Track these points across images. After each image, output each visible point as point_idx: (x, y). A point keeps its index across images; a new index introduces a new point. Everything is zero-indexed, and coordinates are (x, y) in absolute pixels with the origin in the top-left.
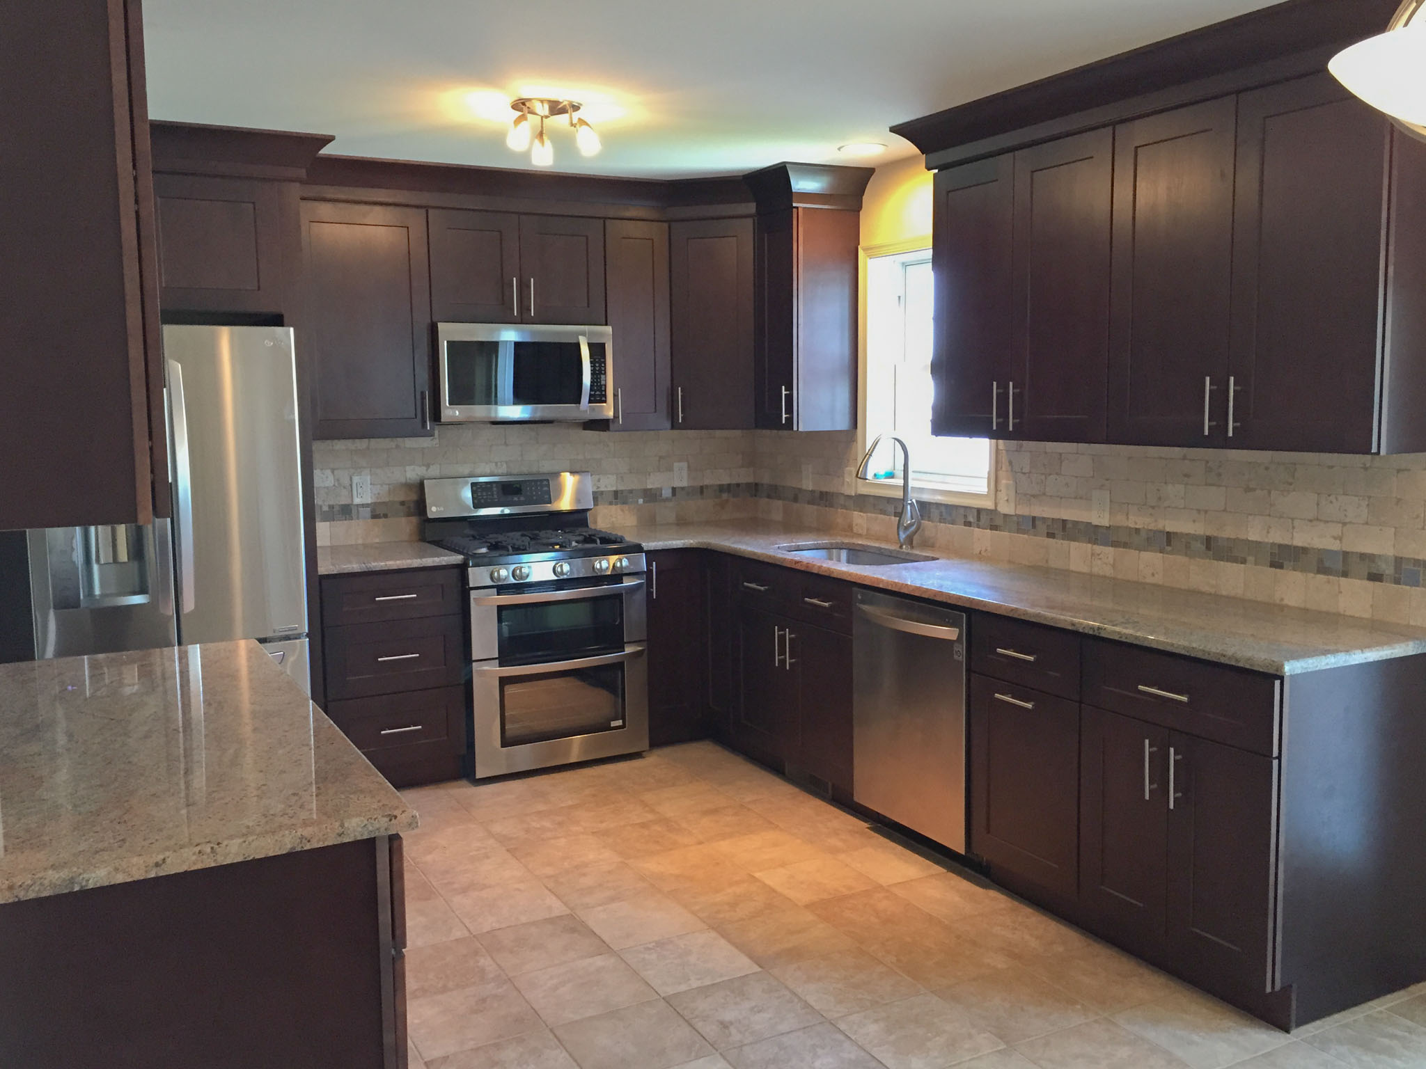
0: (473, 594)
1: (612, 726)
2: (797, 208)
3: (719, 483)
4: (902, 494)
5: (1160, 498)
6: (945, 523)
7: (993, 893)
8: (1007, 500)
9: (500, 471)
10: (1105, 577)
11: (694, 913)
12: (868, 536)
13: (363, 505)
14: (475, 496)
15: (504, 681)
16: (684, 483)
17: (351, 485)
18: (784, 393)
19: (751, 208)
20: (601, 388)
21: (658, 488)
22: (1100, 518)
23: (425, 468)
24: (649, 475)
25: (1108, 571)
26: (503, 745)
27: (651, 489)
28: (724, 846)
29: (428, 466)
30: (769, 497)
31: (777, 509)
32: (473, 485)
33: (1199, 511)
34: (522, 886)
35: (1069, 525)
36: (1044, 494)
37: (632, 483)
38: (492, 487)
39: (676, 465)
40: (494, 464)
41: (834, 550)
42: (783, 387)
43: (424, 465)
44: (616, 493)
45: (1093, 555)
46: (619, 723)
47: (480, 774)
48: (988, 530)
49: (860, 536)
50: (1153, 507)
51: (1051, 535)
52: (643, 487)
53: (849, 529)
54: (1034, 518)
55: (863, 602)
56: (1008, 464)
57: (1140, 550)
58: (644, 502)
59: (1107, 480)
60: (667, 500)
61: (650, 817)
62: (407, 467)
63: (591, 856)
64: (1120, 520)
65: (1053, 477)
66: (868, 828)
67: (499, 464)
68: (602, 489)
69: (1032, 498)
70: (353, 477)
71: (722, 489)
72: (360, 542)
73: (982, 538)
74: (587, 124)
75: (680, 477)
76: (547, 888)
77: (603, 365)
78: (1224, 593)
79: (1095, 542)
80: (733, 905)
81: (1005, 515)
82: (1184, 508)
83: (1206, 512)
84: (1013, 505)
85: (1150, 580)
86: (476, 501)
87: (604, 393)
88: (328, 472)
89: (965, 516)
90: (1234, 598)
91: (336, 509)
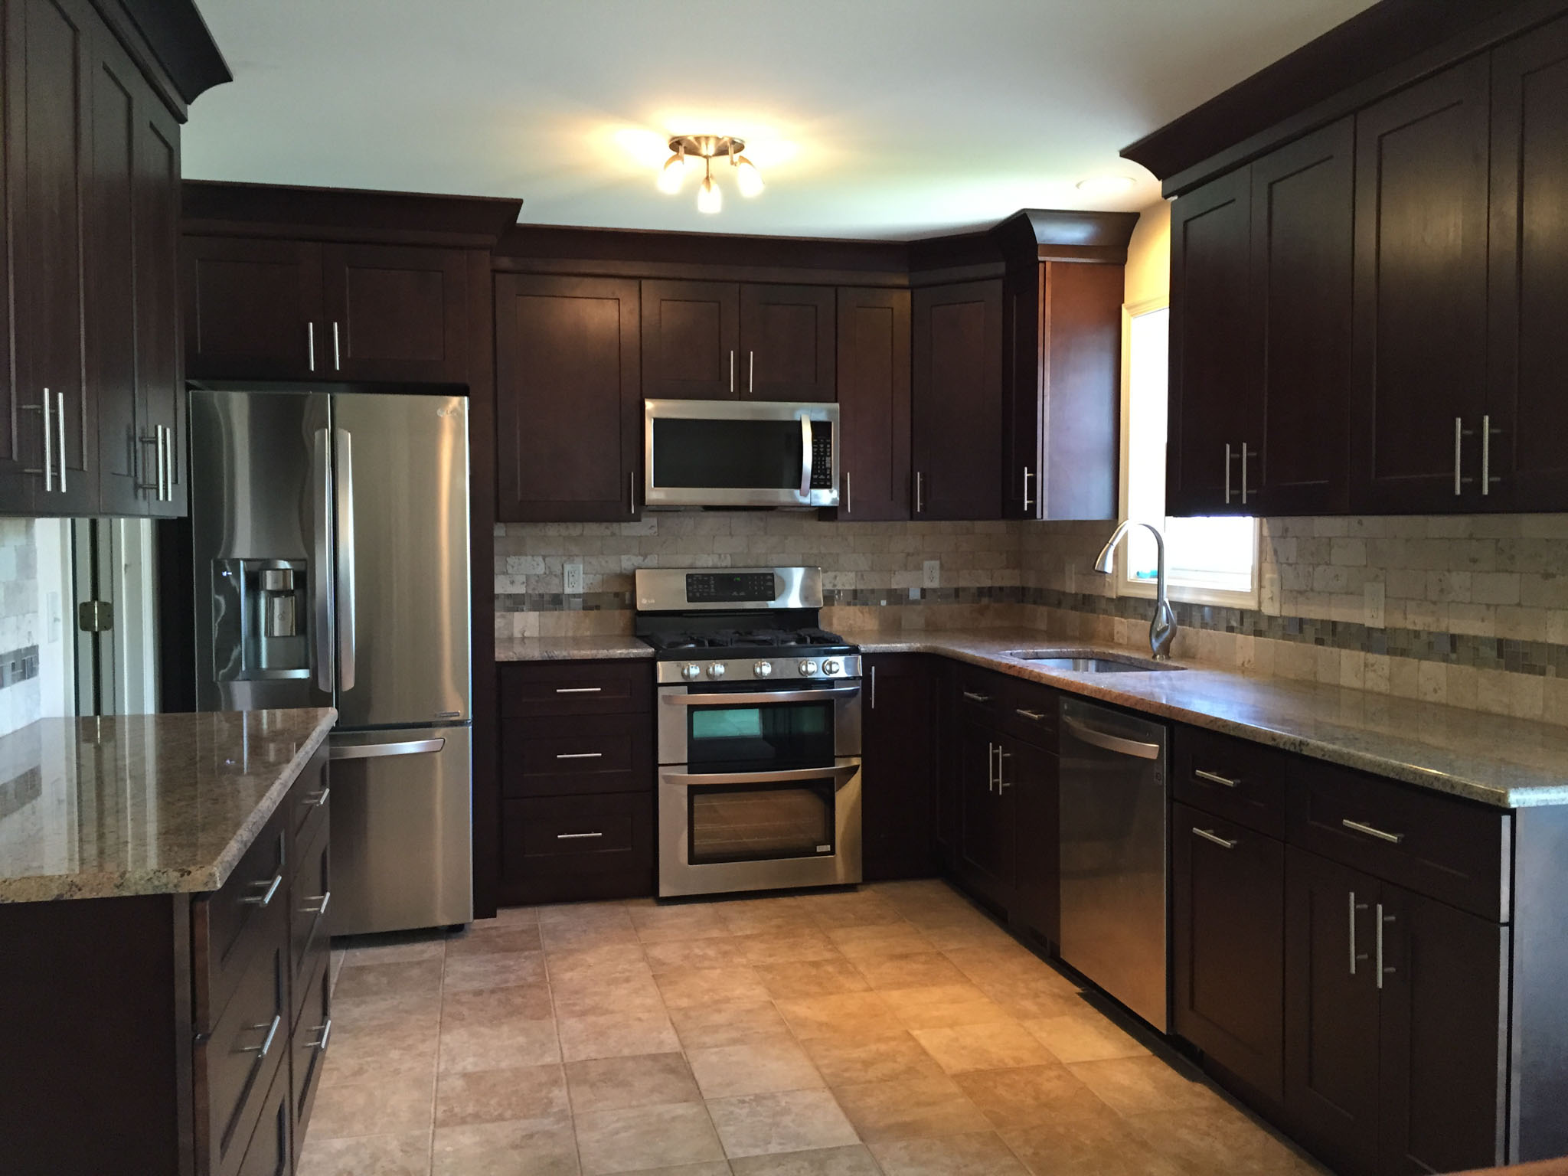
0: (662, 692)
1: (818, 851)
2: (1044, 262)
3: (978, 585)
4: (1156, 594)
5: (1442, 591)
6: (1206, 629)
7: (1199, 1087)
8: (1272, 598)
9: (724, 564)
10: (1380, 694)
11: (817, 1068)
12: (1129, 646)
13: (574, 596)
14: (690, 588)
15: (694, 790)
16: (935, 584)
17: (563, 574)
18: (1026, 475)
19: (1001, 268)
20: (826, 471)
21: (905, 589)
22: (1372, 618)
23: (641, 558)
24: (894, 574)
25: (1383, 687)
26: (691, 862)
27: (896, 590)
28: (895, 996)
29: (645, 556)
30: (1035, 603)
31: (1041, 616)
32: (688, 576)
33: (1488, 606)
34: (645, 1016)
35: (1340, 629)
36: (1312, 590)
37: (874, 582)
38: (709, 580)
39: (927, 564)
40: (717, 556)
41: (1081, 661)
42: (1026, 469)
43: (640, 554)
44: (855, 593)
45: (1366, 665)
46: (828, 848)
47: (664, 892)
48: (1252, 637)
49: (1120, 645)
50: (1434, 603)
51: (1319, 641)
52: (889, 587)
53: (1110, 640)
54: (1301, 620)
55: (1068, 713)
56: (1273, 553)
57: (1420, 659)
58: (889, 603)
59: (1382, 569)
60: (915, 602)
61: (828, 955)
62: (623, 556)
63: (739, 992)
64: (1398, 621)
65: (1321, 568)
66: (1079, 994)
67: (722, 556)
68: (839, 587)
69: (1299, 595)
70: (565, 565)
71: (982, 592)
72: (570, 634)
73: (1245, 645)
74: (749, 163)
75: (931, 577)
76: (671, 1020)
77: (828, 446)
78: (1519, 714)
79: (1367, 648)
80: (867, 1064)
81: (1271, 618)
82: (1471, 603)
83: (1497, 606)
84: (1277, 605)
85: (1431, 698)
86: (690, 594)
87: (828, 477)
88: (541, 559)
89: (1228, 621)
90: (1532, 721)
91: (546, 598)
